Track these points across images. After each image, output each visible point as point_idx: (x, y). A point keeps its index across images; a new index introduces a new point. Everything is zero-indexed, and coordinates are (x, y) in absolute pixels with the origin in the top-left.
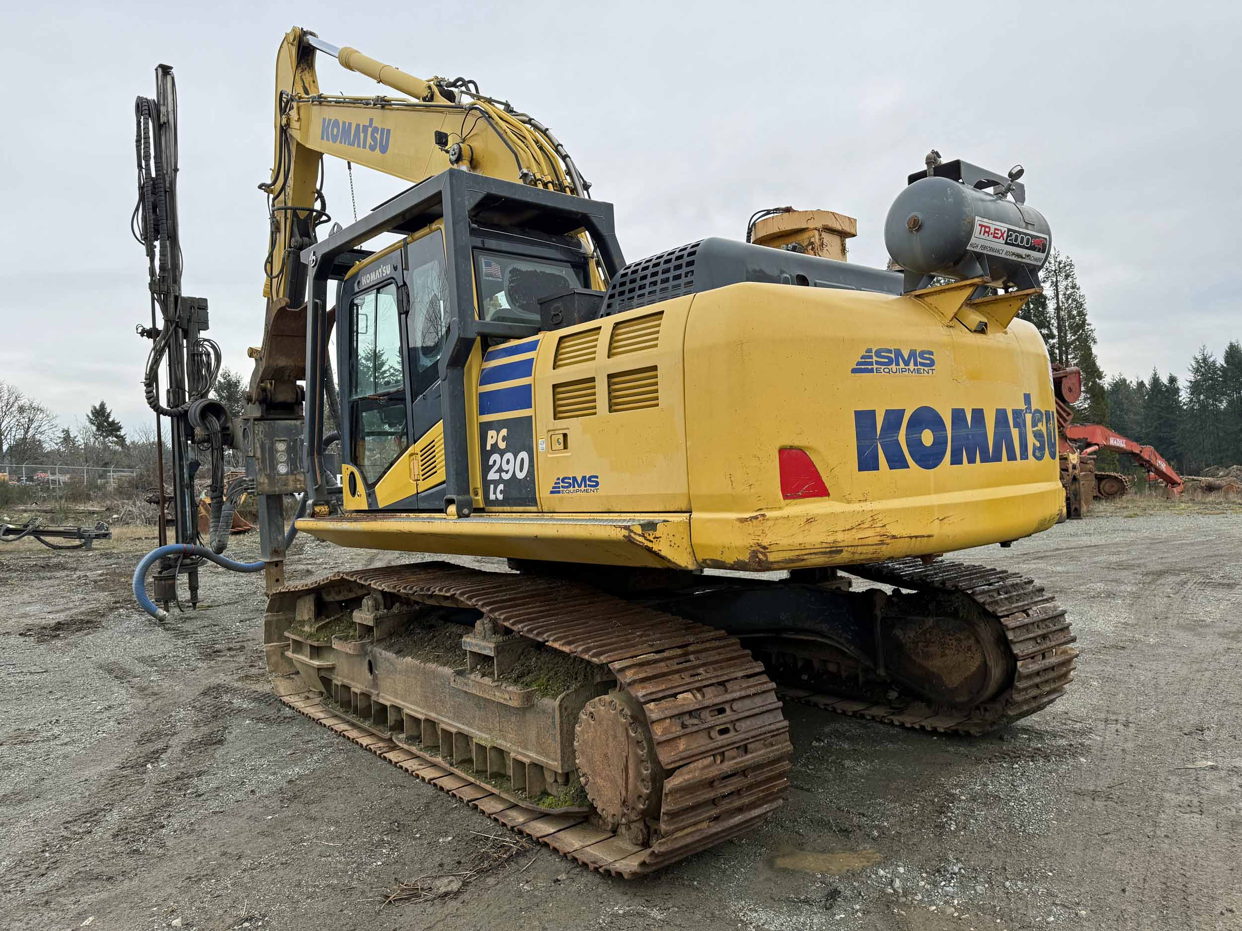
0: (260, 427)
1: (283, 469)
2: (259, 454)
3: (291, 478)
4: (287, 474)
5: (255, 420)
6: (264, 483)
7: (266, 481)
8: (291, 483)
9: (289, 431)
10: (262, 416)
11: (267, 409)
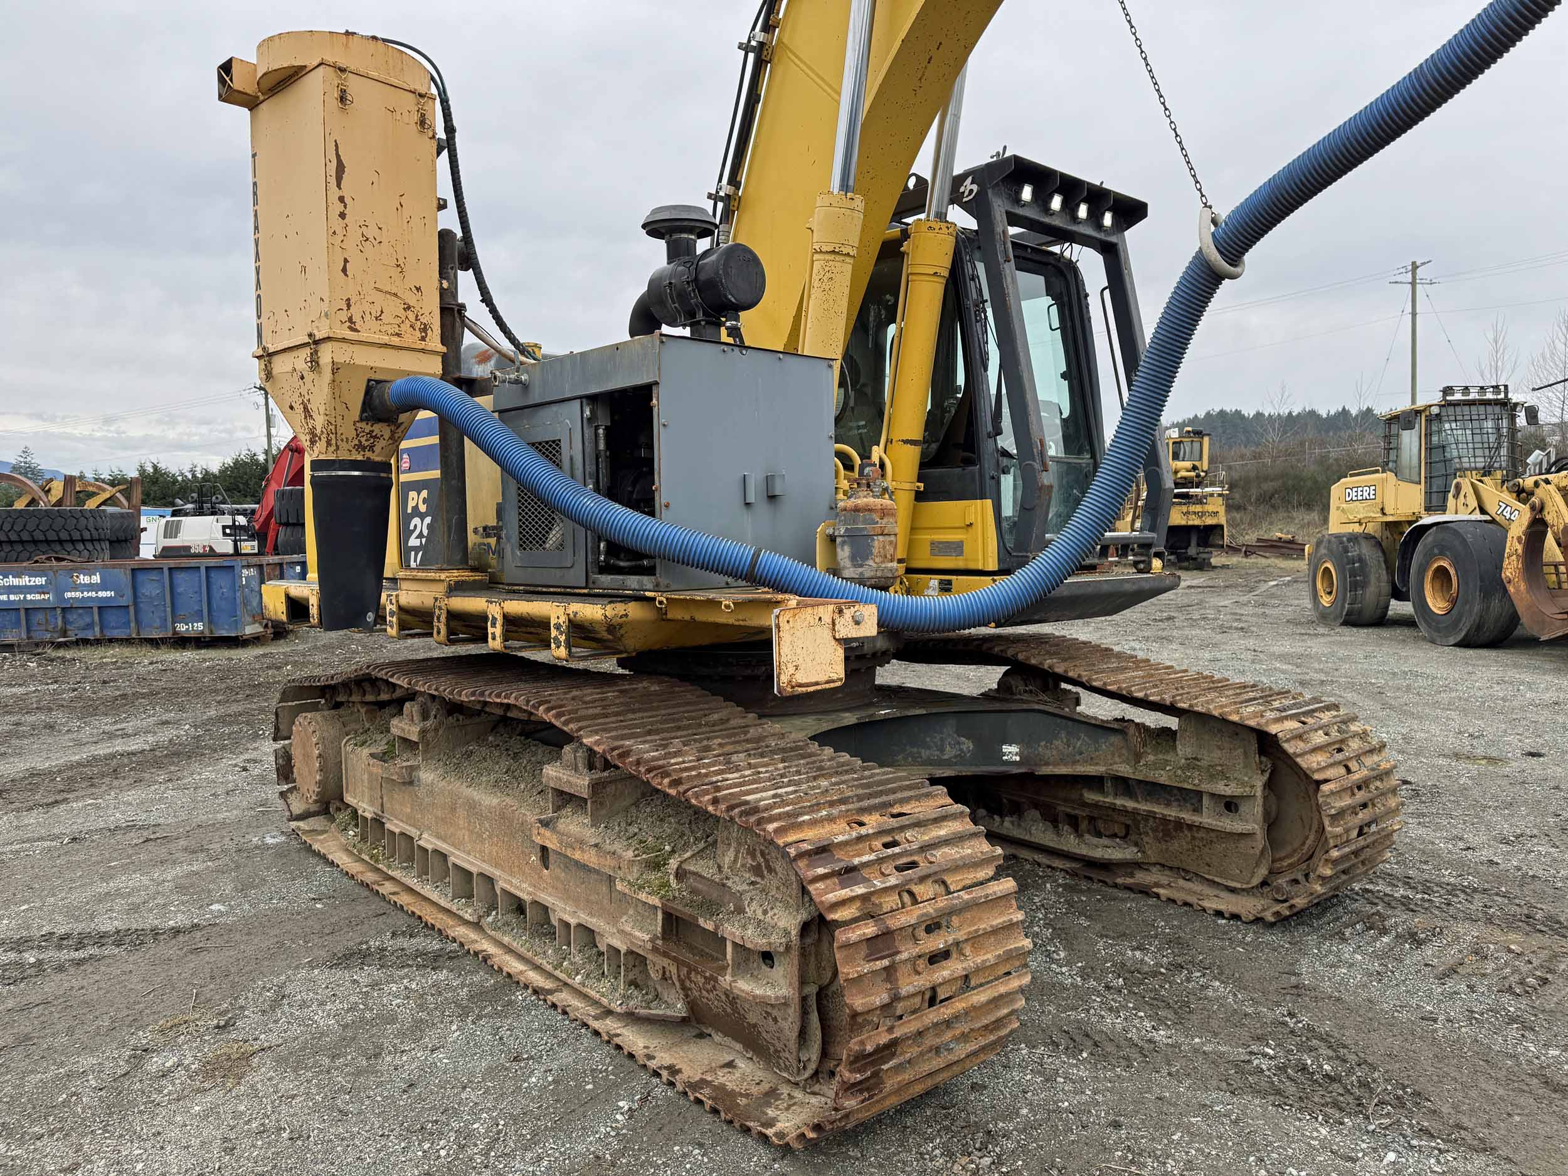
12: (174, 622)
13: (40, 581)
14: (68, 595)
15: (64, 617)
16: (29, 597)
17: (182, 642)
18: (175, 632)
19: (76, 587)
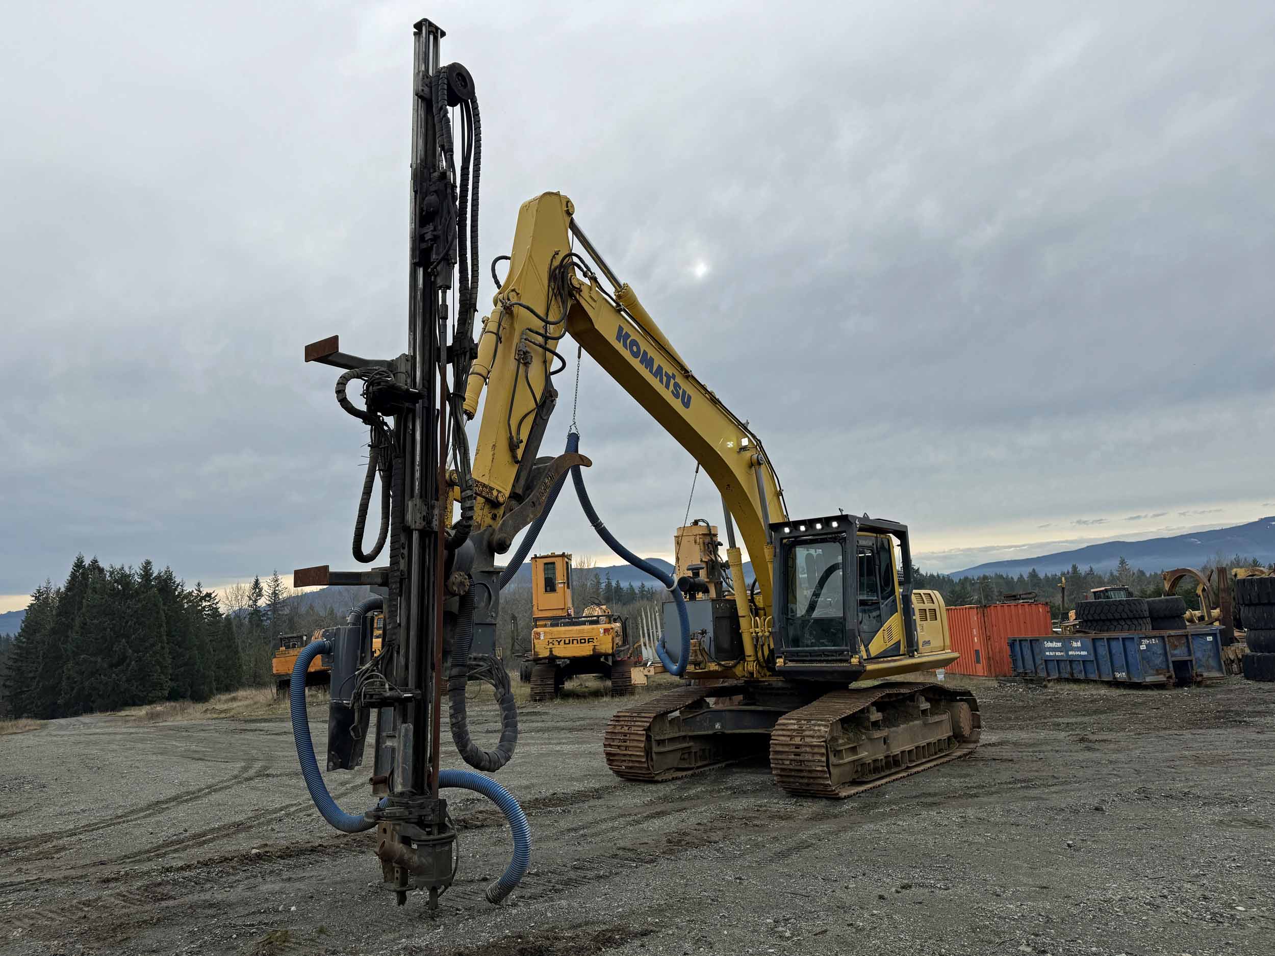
12: (1113, 672)
13: (1059, 645)
14: (1070, 653)
15: (1071, 666)
16: (1057, 654)
17: (1116, 684)
18: (1115, 678)
19: (1073, 649)
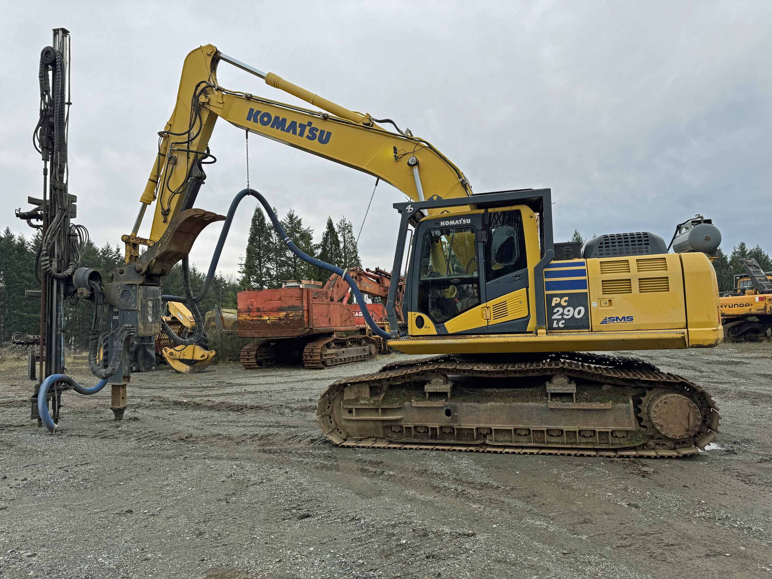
0: (141, 290)
1: (150, 319)
2: (140, 309)
3: (153, 325)
4: (152, 323)
5: (140, 285)
6: (141, 328)
7: (142, 327)
8: (153, 329)
9: (154, 293)
10: (143, 283)
11: (147, 278)
